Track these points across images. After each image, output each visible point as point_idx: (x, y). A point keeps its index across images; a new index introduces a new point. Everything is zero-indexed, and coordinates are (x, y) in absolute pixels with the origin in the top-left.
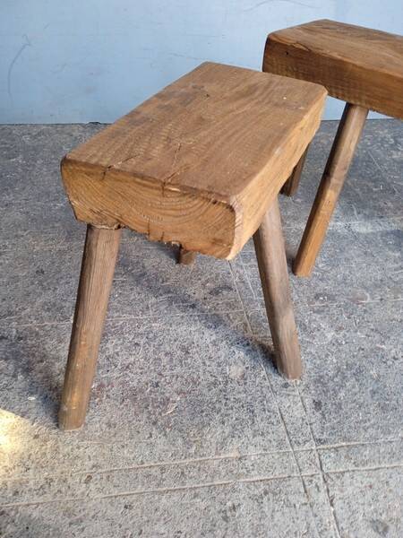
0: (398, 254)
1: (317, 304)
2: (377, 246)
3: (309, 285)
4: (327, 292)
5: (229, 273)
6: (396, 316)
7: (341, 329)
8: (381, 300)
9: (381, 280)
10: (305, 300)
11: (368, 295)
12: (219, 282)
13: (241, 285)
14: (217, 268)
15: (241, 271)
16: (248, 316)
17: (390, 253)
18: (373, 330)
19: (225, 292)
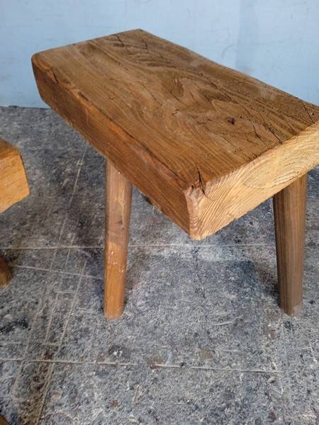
0: (233, 297)
1: (108, 361)
2: (215, 282)
3: (111, 331)
4: (126, 344)
5: (37, 303)
6: (187, 394)
7: (114, 404)
8: (182, 364)
9: (196, 334)
10: (97, 353)
11: (170, 355)
12: (20, 315)
13: (41, 320)
14: (28, 294)
15: (51, 301)
16: (22, 370)
17: (226, 294)
18: (150, 412)
19: (17, 330)
